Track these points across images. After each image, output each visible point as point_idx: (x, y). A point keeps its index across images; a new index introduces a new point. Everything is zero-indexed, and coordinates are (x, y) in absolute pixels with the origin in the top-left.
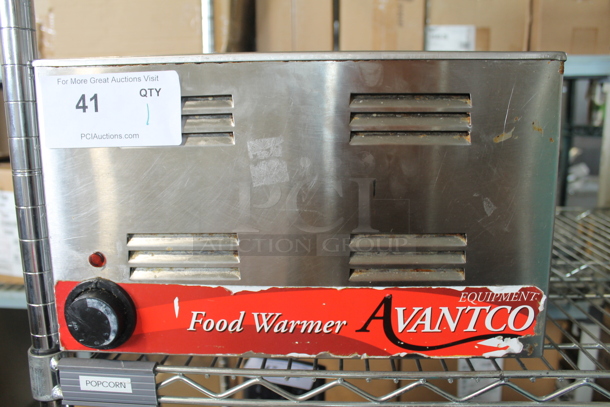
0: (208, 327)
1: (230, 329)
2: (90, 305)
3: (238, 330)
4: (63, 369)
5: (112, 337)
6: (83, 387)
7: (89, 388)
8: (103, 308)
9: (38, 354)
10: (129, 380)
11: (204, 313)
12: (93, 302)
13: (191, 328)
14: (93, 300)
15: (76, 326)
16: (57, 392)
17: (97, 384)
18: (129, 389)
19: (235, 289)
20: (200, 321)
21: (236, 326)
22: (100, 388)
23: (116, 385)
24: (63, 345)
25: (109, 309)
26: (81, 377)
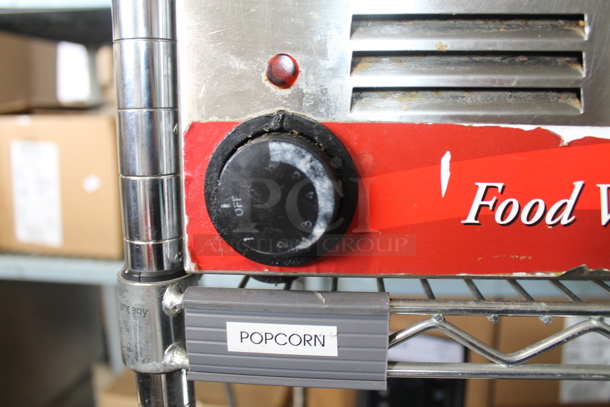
0: (504, 215)
1: (548, 220)
2: (276, 158)
3: (565, 221)
4: (194, 307)
5: (319, 231)
6: (234, 344)
7: (247, 347)
8: (304, 164)
9: (139, 280)
10: (333, 330)
11: (500, 186)
12: (282, 151)
13: (471, 219)
14: (285, 146)
15: (239, 207)
16: (177, 358)
17: (265, 339)
18: (331, 350)
19: (569, 134)
20: (491, 203)
21: (560, 212)
22: (271, 348)
23: (304, 340)
24: (194, 258)
25: (319, 166)
26: (228, 324)
